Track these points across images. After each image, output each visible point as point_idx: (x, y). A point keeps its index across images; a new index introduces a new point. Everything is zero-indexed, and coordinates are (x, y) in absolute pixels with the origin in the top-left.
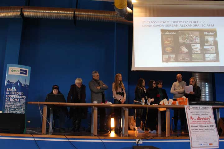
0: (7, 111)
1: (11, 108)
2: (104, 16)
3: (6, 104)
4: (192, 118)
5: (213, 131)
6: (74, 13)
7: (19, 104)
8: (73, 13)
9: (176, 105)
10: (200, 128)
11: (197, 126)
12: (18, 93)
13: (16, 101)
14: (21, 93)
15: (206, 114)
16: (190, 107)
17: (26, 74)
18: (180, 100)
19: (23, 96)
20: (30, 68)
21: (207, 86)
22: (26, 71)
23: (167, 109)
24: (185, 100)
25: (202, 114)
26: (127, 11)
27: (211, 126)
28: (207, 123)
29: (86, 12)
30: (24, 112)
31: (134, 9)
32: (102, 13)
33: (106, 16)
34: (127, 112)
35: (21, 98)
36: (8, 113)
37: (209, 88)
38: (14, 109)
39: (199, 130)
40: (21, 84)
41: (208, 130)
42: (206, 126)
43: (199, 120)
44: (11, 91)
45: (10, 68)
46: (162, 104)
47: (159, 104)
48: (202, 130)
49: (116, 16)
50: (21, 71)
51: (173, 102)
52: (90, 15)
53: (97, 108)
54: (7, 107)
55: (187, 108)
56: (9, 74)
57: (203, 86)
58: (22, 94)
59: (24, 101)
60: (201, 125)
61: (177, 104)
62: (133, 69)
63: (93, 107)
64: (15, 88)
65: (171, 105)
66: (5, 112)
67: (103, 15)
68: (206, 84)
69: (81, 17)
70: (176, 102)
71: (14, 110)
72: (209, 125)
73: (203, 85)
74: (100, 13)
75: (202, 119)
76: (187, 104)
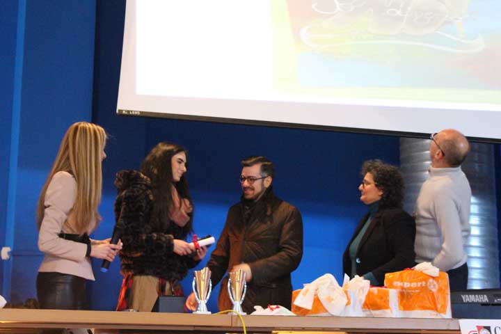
9: (388, 313)
16: (488, 328)
18: (407, 285)
24: (434, 287)
46: (308, 305)
51: (370, 293)
70: (384, 297)
76: (444, 307)
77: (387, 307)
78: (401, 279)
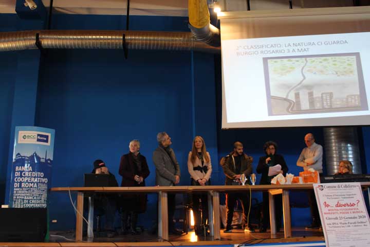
0: (17, 205)
1: (23, 199)
2: (173, 40)
3: (15, 192)
4: (327, 206)
5: (364, 225)
6: (124, 38)
7: (36, 192)
8: (122, 37)
9: (299, 183)
10: (342, 221)
11: (336, 218)
12: (35, 174)
13: (31, 187)
14: (39, 173)
15: (350, 196)
16: (322, 186)
17: (47, 141)
18: (305, 175)
19: (43, 178)
20: (54, 131)
21: (350, 148)
22: (47, 137)
23: (284, 191)
24: (313, 175)
25: (343, 197)
26: (210, 31)
27: (360, 217)
28: (354, 212)
29: (143, 35)
30: (45, 206)
31: (222, 27)
32: (169, 36)
33: (177, 40)
34: (216, 199)
35: (40, 183)
36: (19, 207)
37: (355, 152)
38: (29, 200)
39: (340, 225)
40: (39, 158)
41: (356, 225)
42: (351, 218)
43: (339, 208)
44: (23, 171)
45: (20, 132)
46: (275, 183)
47: (270, 183)
48: (344, 225)
49: (192, 39)
50: (39, 137)
51: (294, 178)
52: (150, 40)
53: (166, 195)
54: (18, 197)
55: (318, 189)
56: (19, 142)
57: (344, 150)
58: (42, 174)
59: (45, 187)
60: (343, 215)
61: (301, 182)
62: (224, 126)
63: (160, 193)
64: (29, 165)
65: (290, 183)
66: (13, 207)
67: (171, 38)
68: (349, 145)
69: (135, 44)
70: (298, 179)
71: (29, 203)
72: (356, 215)
73: (343, 148)
74: (166, 36)
75: (344, 205)
76: (317, 181)
77: (298, 182)
78: (304, 174)
